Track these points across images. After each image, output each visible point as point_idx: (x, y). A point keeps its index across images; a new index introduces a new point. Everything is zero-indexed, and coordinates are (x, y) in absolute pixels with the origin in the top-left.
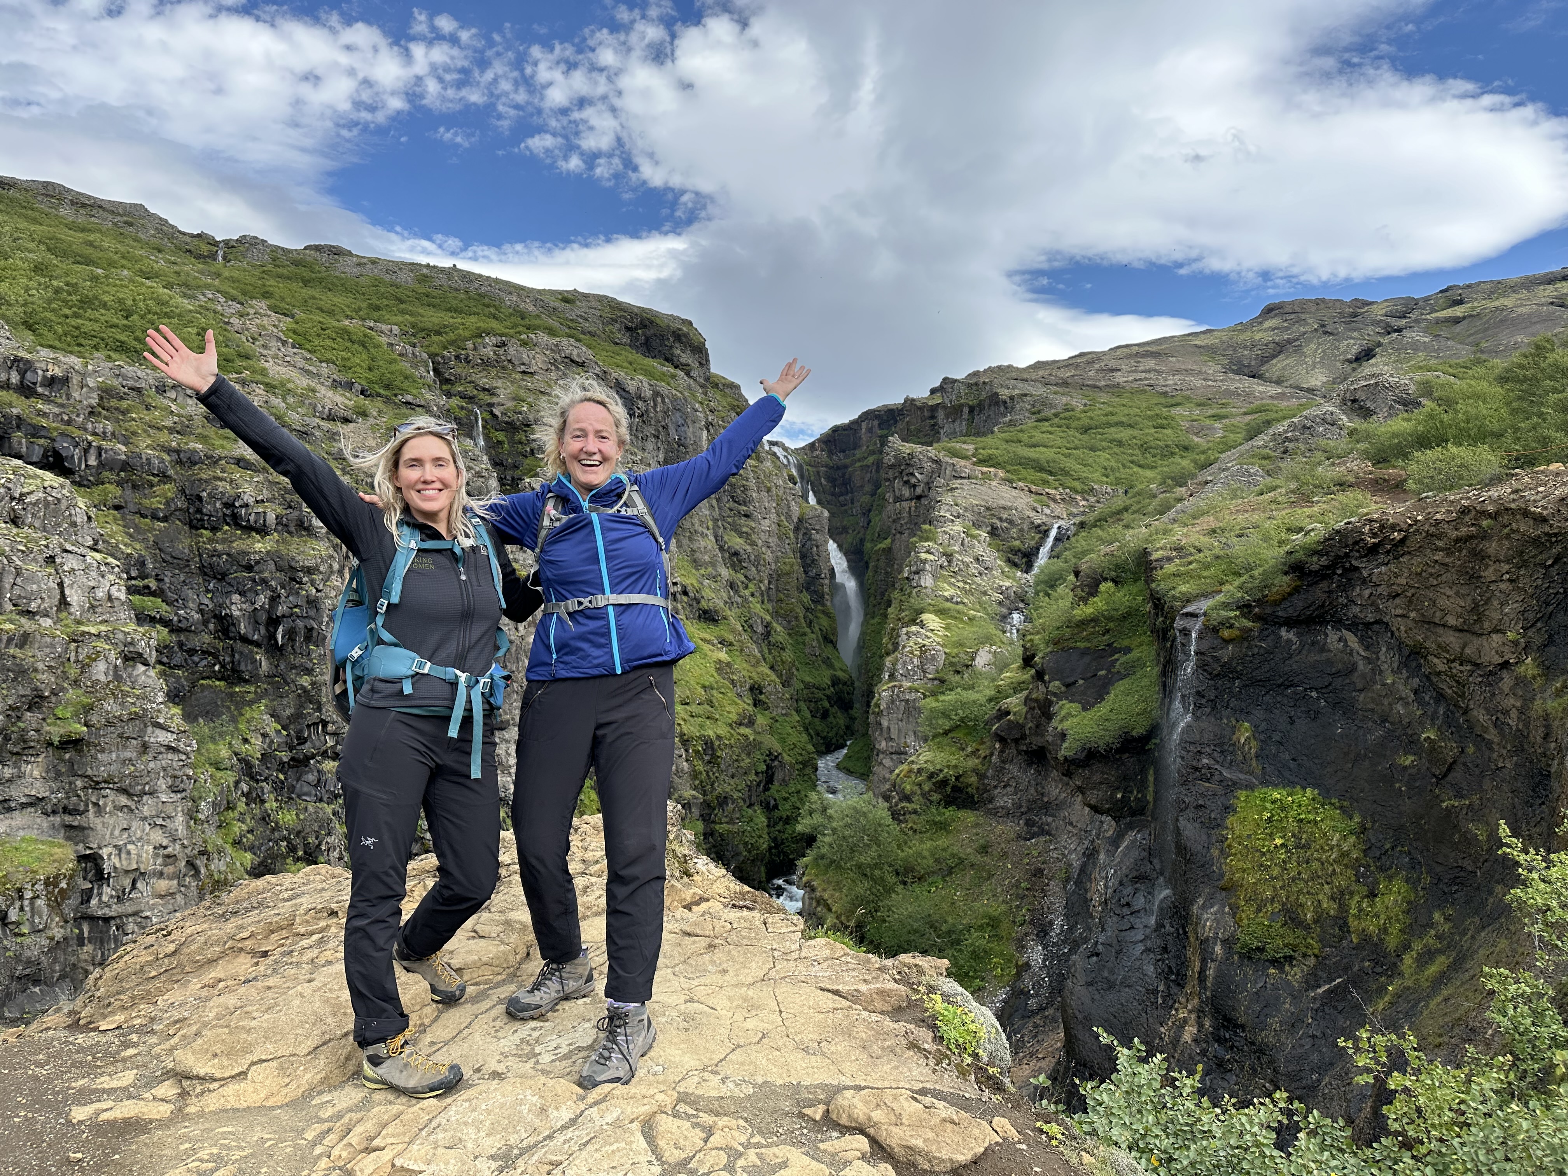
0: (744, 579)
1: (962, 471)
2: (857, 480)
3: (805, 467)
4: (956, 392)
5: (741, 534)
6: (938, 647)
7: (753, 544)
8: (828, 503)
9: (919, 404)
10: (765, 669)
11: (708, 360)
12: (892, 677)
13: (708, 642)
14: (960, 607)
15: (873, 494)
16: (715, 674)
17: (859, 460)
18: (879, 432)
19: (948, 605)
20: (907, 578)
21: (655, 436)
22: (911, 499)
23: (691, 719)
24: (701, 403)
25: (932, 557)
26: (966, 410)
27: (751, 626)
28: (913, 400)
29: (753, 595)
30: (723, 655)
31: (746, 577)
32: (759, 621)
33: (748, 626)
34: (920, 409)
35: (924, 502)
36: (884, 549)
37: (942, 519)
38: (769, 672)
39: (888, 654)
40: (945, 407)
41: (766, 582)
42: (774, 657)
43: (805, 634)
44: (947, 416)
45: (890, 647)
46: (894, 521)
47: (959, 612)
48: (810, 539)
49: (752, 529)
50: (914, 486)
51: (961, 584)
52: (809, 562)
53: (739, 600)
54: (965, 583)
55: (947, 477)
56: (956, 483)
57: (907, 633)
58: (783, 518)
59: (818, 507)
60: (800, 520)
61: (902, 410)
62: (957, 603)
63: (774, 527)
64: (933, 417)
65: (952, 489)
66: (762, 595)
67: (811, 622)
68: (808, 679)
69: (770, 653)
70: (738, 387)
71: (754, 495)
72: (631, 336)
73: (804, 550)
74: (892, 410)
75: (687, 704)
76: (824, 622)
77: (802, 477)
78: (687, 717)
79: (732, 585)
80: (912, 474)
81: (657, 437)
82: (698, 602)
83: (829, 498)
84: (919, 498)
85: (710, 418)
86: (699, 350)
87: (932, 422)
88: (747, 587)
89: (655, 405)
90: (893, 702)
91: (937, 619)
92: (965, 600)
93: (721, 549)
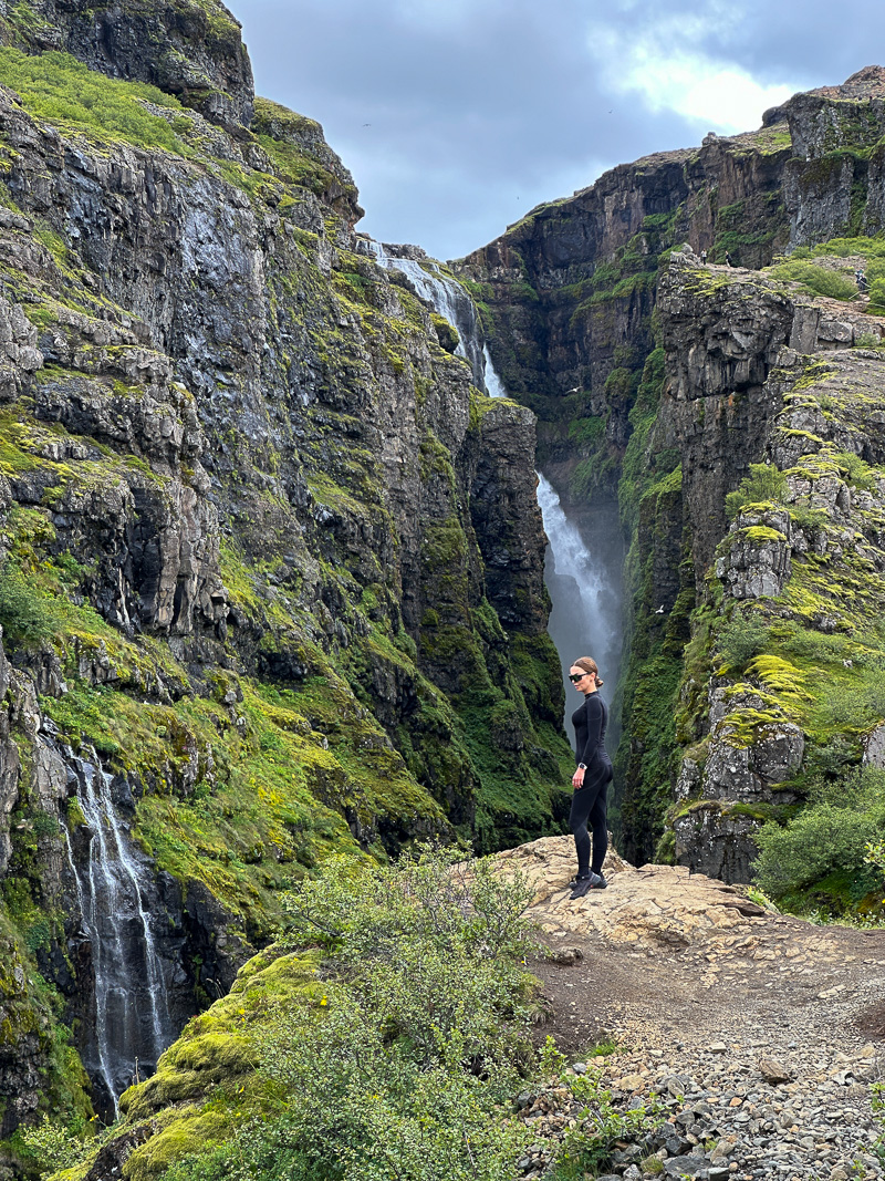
0: (352, 580)
1: (839, 328)
2: (595, 332)
3: (474, 305)
4: (823, 128)
5: (341, 477)
6: (792, 726)
7: (369, 498)
8: (531, 388)
9: (738, 154)
10: (409, 785)
11: (247, 74)
12: (696, 788)
13: (292, 727)
14: (836, 638)
15: (636, 366)
16: (310, 798)
17: (601, 286)
18: (647, 219)
19: (813, 636)
20: (724, 580)
21: (152, 270)
22: (726, 392)
23: (266, 894)
24: (247, 187)
25: (774, 534)
26: (847, 170)
27: (372, 688)
28: (724, 144)
29: (373, 616)
30: (323, 756)
31: (356, 575)
32: (390, 676)
33: (368, 687)
34: (742, 163)
35: (755, 397)
36: (667, 496)
37: (794, 443)
38: (418, 789)
39: (685, 743)
40: (799, 166)
41: (398, 585)
42: (426, 757)
43: (490, 701)
44: (805, 186)
45: (690, 726)
46: (689, 441)
47: (833, 651)
48: (493, 479)
49: (368, 465)
50: (732, 362)
51: (836, 589)
52: (493, 532)
53: (345, 630)
54: (847, 585)
55: (806, 342)
56: (825, 358)
57: (727, 698)
58: (431, 433)
59: (510, 403)
60: (470, 436)
61: (698, 165)
62: (829, 631)
63: (414, 457)
64: (770, 184)
65: (817, 372)
66: (393, 615)
67: (502, 670)
68: (501, 804)
69: (417, 748)
70: (316, 130)
71: (369, 387)
72: (72, 22)
73: (481, 504)
74: (676, 166)
75: (257, 861)
76: (534, 670)
77: (467, 328)
78: (258, 889)
79: (328, 595)
80: (726, 335)
81: (156, 272)
82: (257, 637)
83: (533, 375)
84: (743, 388)
85: (268, 220)
86: (228, 51)
87: (770, 196)
88: (359, 599)
89: (152, 199)
90: (699, 841)
91: (787, 665)
92: (847, 623)
93: (303, 515)
